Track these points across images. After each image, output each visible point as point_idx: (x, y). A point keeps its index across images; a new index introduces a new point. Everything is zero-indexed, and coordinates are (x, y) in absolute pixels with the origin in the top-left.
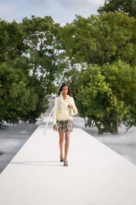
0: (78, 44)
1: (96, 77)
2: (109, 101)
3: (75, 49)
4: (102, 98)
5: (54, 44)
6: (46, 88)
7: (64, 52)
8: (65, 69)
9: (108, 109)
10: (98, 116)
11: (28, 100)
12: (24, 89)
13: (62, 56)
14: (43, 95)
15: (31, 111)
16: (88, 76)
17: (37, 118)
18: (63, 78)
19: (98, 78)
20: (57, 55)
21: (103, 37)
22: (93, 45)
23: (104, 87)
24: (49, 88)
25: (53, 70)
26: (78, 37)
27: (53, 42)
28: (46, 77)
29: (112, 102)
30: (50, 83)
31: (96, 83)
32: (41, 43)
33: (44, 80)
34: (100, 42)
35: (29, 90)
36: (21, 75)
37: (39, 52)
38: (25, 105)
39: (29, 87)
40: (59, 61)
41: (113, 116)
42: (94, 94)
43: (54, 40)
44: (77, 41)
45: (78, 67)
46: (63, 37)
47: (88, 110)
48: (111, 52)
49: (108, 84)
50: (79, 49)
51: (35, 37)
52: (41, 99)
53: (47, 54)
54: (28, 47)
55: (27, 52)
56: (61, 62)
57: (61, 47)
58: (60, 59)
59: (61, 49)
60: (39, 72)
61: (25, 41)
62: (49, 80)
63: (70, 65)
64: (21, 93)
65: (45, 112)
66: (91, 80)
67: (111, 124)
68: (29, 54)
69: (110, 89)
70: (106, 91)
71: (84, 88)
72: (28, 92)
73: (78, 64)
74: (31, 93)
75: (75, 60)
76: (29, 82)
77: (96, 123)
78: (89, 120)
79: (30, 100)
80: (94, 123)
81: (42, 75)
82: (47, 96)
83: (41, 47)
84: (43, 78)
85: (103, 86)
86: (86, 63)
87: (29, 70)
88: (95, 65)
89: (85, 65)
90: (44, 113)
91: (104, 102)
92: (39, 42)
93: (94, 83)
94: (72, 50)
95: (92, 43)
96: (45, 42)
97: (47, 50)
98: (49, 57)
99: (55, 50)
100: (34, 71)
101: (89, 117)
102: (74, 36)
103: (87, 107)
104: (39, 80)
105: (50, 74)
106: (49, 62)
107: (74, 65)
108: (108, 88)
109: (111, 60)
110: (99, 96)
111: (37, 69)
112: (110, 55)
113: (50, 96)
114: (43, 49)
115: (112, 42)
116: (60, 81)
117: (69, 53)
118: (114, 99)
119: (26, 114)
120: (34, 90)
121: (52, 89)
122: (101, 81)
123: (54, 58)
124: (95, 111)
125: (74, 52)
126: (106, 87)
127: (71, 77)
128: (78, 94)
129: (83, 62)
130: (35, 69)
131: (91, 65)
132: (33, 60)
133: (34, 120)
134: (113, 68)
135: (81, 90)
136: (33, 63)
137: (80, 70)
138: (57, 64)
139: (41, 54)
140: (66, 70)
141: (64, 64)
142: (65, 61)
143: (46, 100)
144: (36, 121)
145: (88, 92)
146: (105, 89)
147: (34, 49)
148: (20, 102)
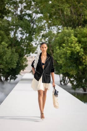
0: (54, 9)
1: (70, 39)
2: (81, 60)
3: (52, 13)
4: (75, 57)
5: (33, 9)
6: (25, 48)
7: (41, 16)
8: (42, 31)
9: (80, 67)
10: (71, 73)
11: (9, 58)
12: (6, 49)
13: (40, 20)
14: (23, 54)
15: (12, 68)
16: (63, 38)
17: (17, 75)
18: (41, 39)
19: (71, 40)
20: (35, 19)
21: (77, 3)
22: (67, 10)
23: (77, 48)
24: (28, 48)
25: (31, 32)
26: (54, 3)
27: (32, 7)
28: (25, 39)
29: (84, 61)
30: (29, 44)
31: (69, 44)
32: (22, 9)
33: (23, 41)
34: (74, 8)
35: (10, 49)
36: (3, 37)
37: (19, 16)
38: (6, 63)
39: (10, 47)
40: (37, 24)
41: (85, 74)
42: (68, 54)
43: (33, 5)
44: (53, 6)
45: (53, 30)
46: (41, 2)
47: (62, 68)
48: (84, 17)
49: (80, 44)
50: (55, 14)
51: (15, 3)
52: (21, 58)
53: (27, 18)
54: (9, 12)
55: (9, 16)
56: (39, 25)
57: (39, 11)
58: (38, 22)
59: (39, 13)
60: (19, 34)
61: (7, 6)
62: (28, 41)
63: (47, 28)
64: (4, 52)
65: (25, 69)
66: (66, 41)
67: (83, 81)
68: (11, 18)
69: (82, 50)
70: (78, 51)
71: (59, 48)
72: (9, 52)
73: (54, 27)
74: (12, 52)
75: (51, 23)
76: (10, 43)
77: (70, 80)
78: (63, 77)
79: (11, 59)
80: (68, 80)
81: (22, 36)
82: (26, 55)
83: (21, 11)
84: (23, 39)
85: (76, 46)
86: (61, 26)
87: (11, 32)
88: (69, 28)
89: (60, 28)
90: (23, 70)
91: (76, 61)
92: (19, 7)
93: (68, 44)
94: (48, 15)
95: (66, 8)
96: (25, 7)
97: (26, 14)
98: (28, 21)
99: (34, 14)
100: (15, 33)
101: (63, 74)
102: (50, 2)
103: (62, 65)
104: (19, 40)
105: (29, 35)
106: (28, 25)
107: (50, 28)
108: (81, 49)
109: (84, 23)
110: (72, 56)
111: (18, 31)
112: (83, 19)
113: (29, 55)
114: (23, 13)
115: (84, 8)
116: (38, 42)
117: (46, 17)
118: (85, 58)
119: (8, 71)
120: (15, 50)
121: (31, 49)
122: (74, 42)
123: (32, 21)
124: (68, 69)
125: (51, 17)
126: (78, 48)
127: (47, 38)
128: (54, 54)
129: (59, 25)
130: (16, 31)
131: (65, 28)
132: (13, 23)
133: (15, 76)
134: (84, 31)
135: (56, 50)
136: (14, 26)
137: (55, 32)
138: (35, 27)
139: (21, 18)
140: (43, 33)
141: (42, 27)
142: (43, 24)
143: (25, 59)
144: (17, 77)
145: (63, 52)
146: (77, 49)
147: (15, 13)
148: (3, 60)
